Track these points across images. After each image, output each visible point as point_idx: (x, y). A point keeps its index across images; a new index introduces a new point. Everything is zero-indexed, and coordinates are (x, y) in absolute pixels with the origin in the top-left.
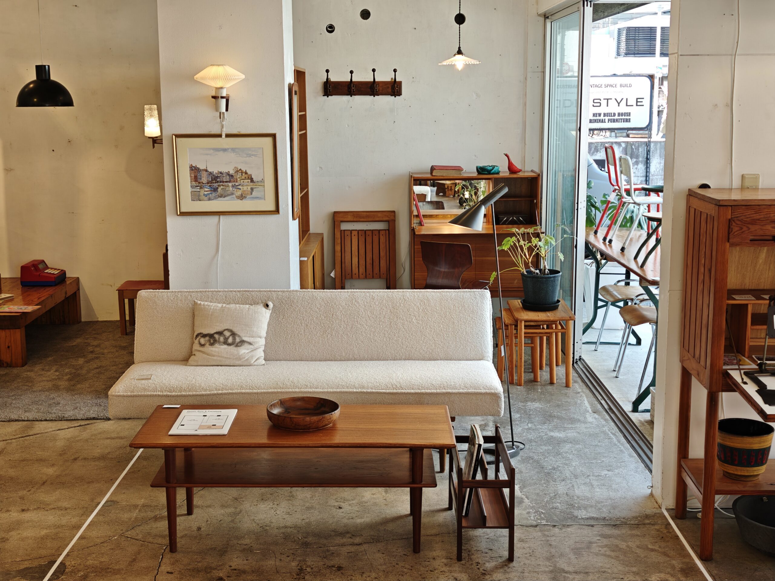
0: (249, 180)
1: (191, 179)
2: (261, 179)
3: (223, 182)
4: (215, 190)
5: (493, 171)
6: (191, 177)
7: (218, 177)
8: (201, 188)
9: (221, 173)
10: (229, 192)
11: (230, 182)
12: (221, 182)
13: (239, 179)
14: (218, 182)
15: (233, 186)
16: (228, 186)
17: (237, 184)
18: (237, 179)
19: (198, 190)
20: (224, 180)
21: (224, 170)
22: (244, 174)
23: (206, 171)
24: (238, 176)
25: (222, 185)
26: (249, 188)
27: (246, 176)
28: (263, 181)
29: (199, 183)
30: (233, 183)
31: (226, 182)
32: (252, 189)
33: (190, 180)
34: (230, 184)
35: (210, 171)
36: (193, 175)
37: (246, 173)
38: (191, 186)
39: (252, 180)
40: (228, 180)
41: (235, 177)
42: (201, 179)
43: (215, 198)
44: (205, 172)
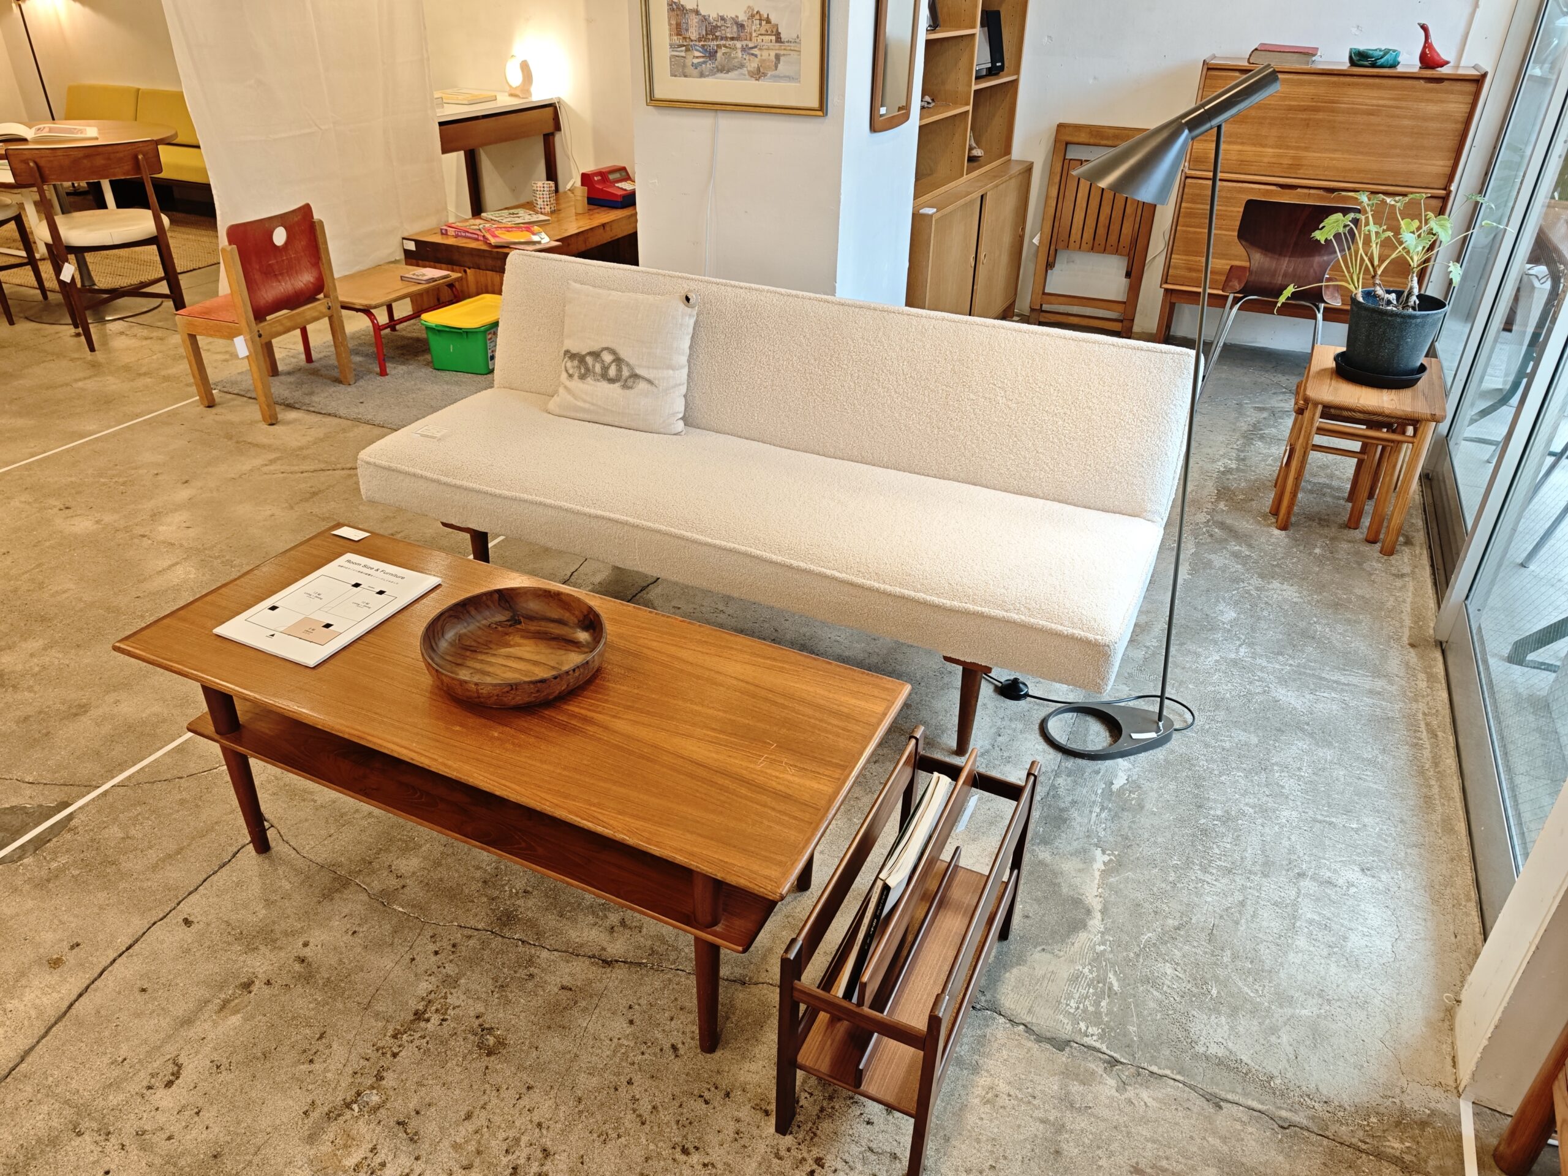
0: (774, 38)
1: (670, 30)
2: (795, 36)
3: (726, 38)
4: (712, 55)
5: (1382, 60)
6: (670, 24)
7: (716, 27)
8: (687, 50)
9: (723, 18)
10: (735, 62)
11: (737, 39)
12: (722, 39)
13: (754, 34)
14: (716, 38)
15: (743, 49)
16: (735, 49)
17: (751, 45)
18: (751, 34)
19: (683, 54)
20: (729, 35)
21: (729, 13)
22: (764, 23)
23: (697, 12)
24: (754, 28)
25: (725, 46)
26: (773, 54)
27: (768, 26)
28: (797, 41)
29: (685, 38)
30: (744, 43)
31: (732, 39)
32: (778, 57)
33: (667, 32)
34: (739, 44)
35: (703, 13)
36: (674, 22)
37: (768, 21)
38: (671, 46)
39: (779, 39)
40: (735, 35)
41: (747, 29)
42: (687, 30)
43: (714, 72)
44: (693, 16)
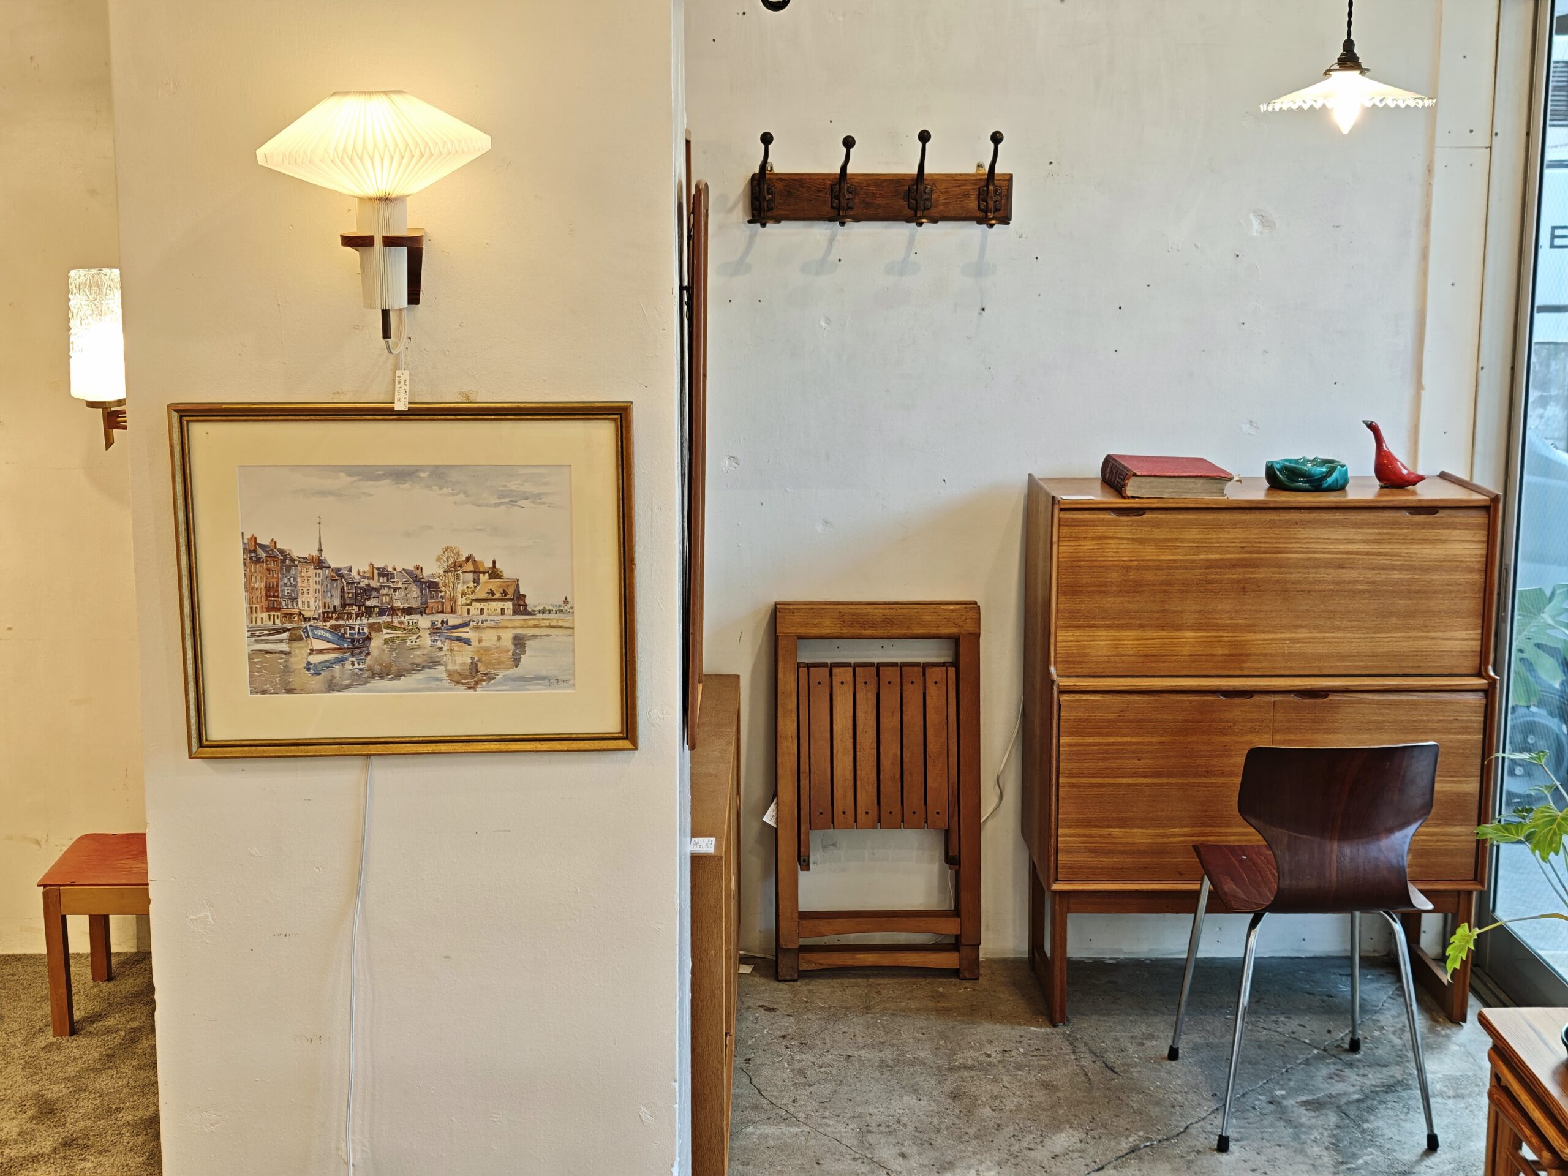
0: (509, 606)
1: (251, 601)
2: (561, 601)
3: (393, 611)
4: (359, 645)
6: (250, 589)
7: (368, 591)
8: (294, 638)
9: (383, 573)
11: (422, 611)
12: (382, 612)
13: (461, 601)
14: (369, 612)
15: (435, 630)
16: (415, 629)
17: (453, 621)
18: (453, 600)
19: (284, 647)
20: (398, 604)
22: (484, 578)
23: (319, 563)
24: (460, 588)
25: (389, 626)
27: (494, 584)
28: (565, 607)
29: (289, 616)
30: (438, 618)
31: (408, 611)
33: (244, 606)
34: (424, 622)
35: (333, 566)
36: (259, 584)
37: (494, 574)
38: (252, 632)
39: (520, 605)
40: (415, 604)
41: (445, 592)
42: (294, 599)
44: (311, 570)
